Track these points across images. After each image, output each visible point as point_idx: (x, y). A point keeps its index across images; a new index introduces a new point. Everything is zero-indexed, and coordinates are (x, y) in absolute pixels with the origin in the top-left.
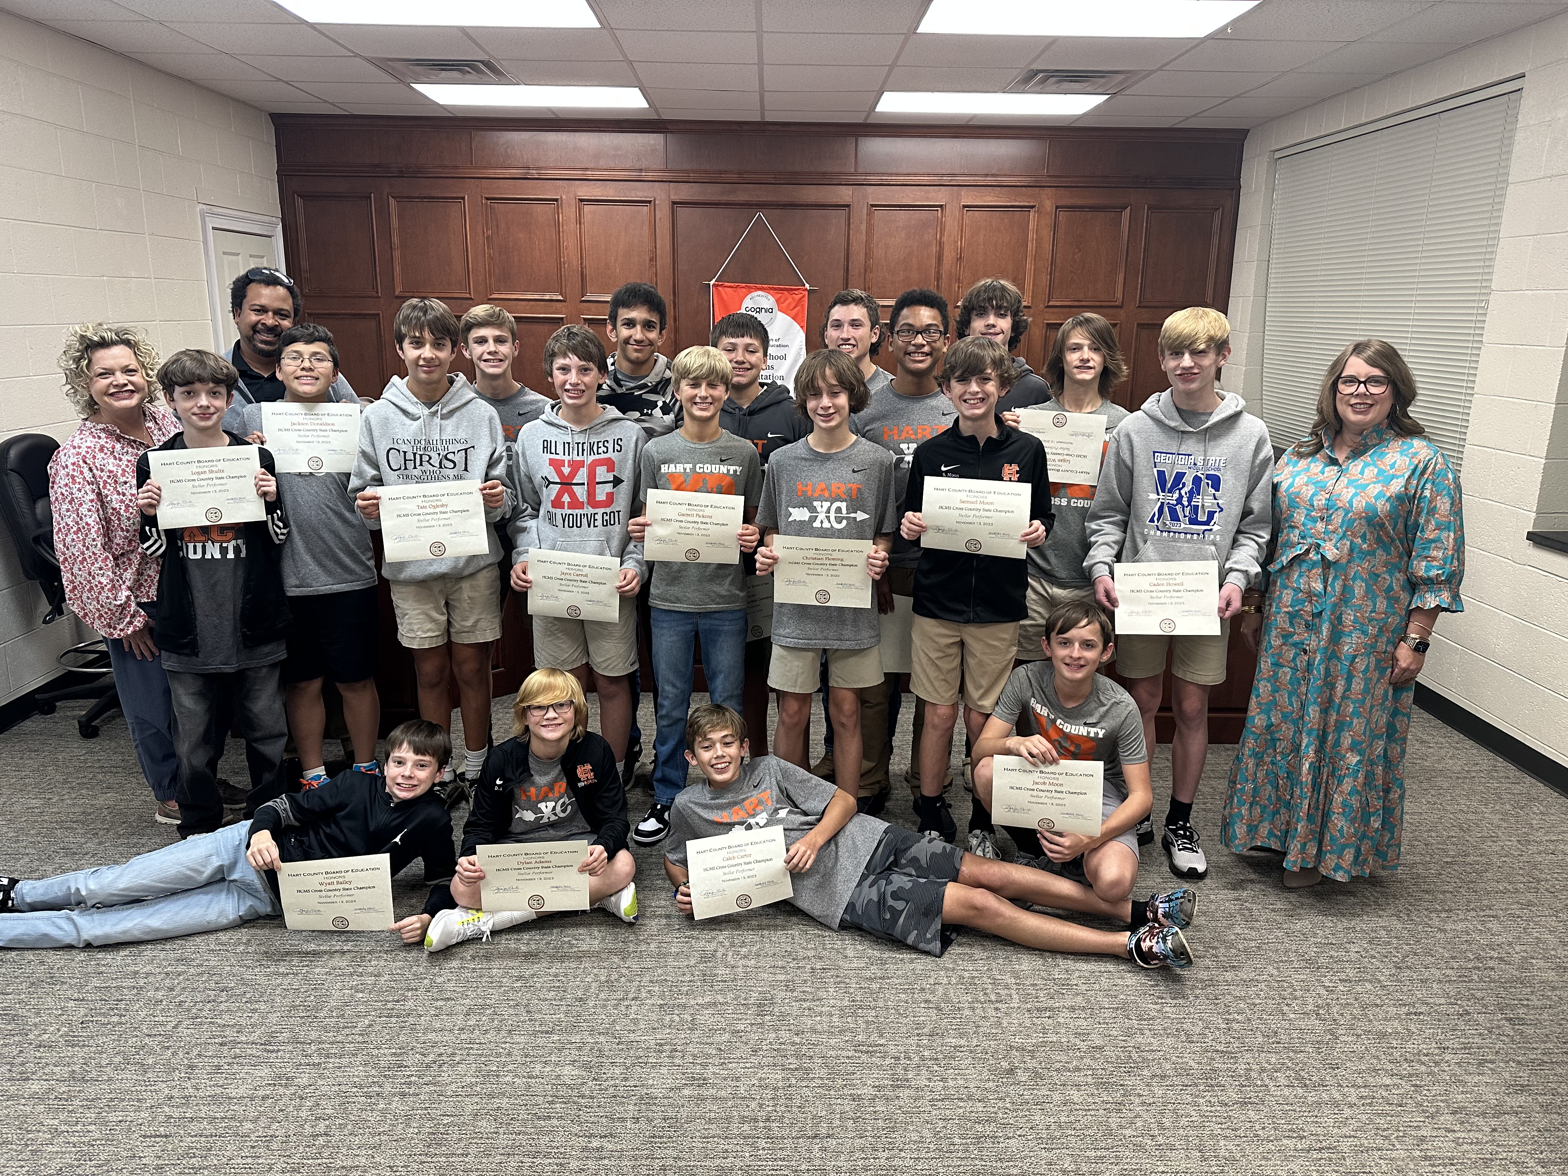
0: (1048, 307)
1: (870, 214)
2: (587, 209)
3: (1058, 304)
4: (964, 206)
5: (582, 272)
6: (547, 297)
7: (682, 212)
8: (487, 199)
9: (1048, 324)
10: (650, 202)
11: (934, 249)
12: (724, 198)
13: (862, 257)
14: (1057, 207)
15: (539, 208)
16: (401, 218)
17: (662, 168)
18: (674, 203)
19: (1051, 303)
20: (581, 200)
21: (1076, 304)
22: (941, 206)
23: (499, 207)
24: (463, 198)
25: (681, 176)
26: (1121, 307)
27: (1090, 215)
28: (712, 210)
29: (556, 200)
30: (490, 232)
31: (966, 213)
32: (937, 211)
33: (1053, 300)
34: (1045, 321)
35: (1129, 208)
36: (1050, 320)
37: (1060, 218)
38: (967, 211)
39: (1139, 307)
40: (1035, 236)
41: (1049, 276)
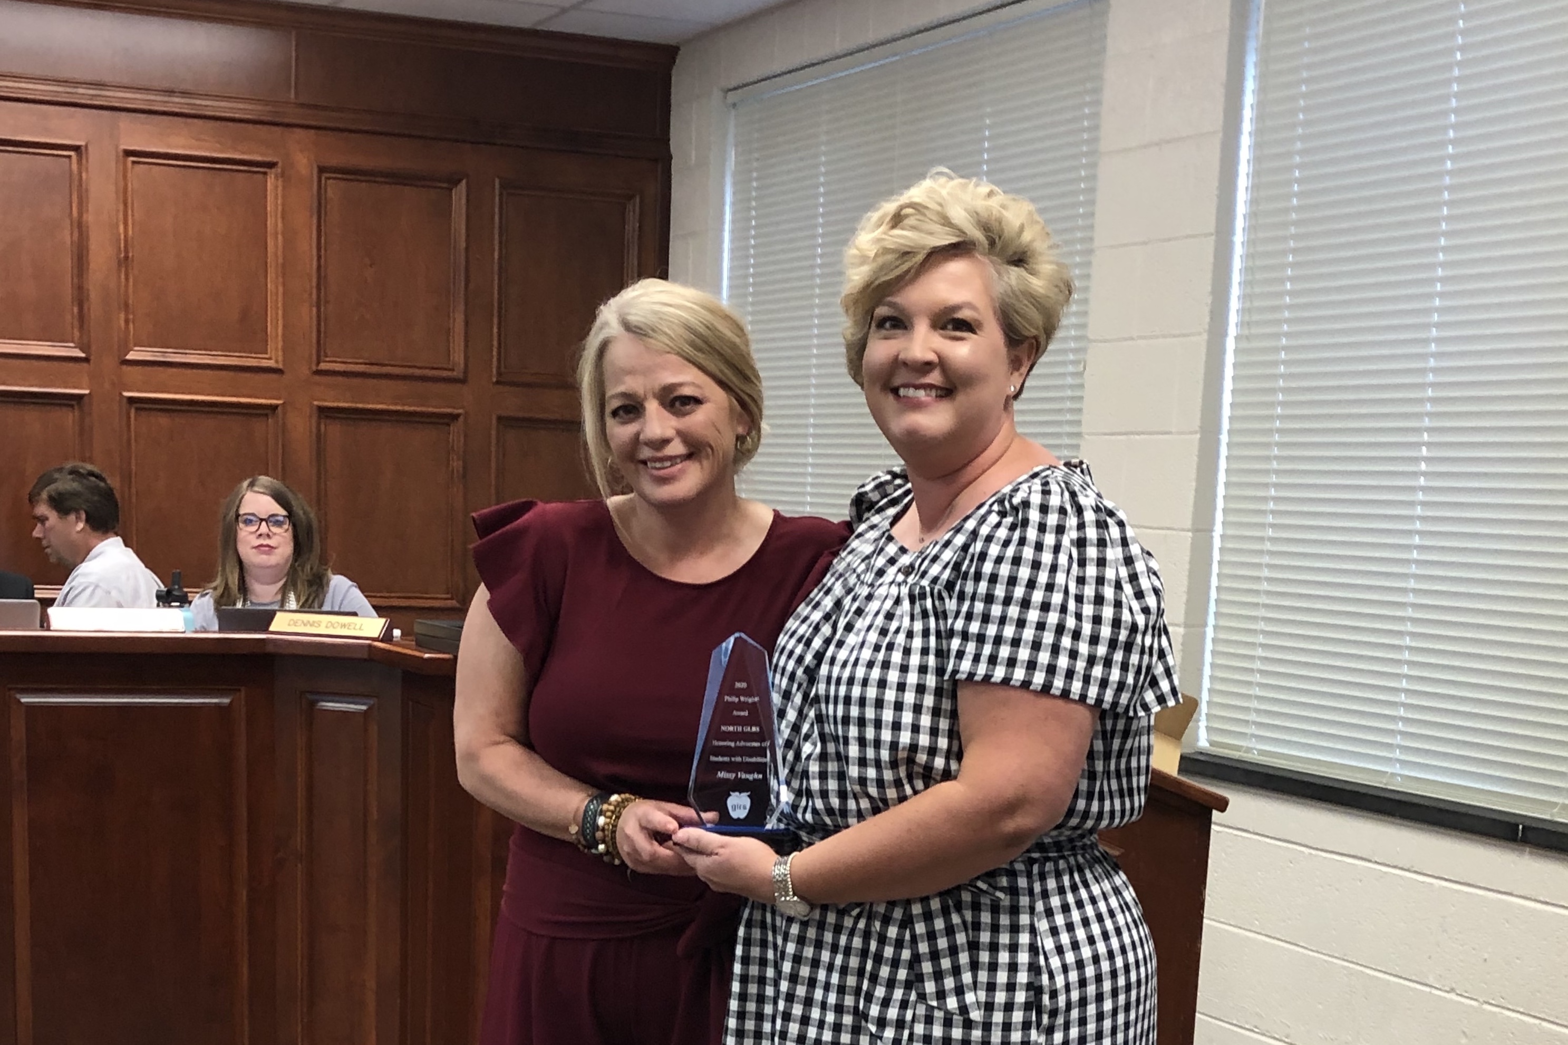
0: (318, 372)
3: (339, 367)
4: (128, 153)
9: (321, 409)
11: (67, 238)
14: (322, 170)
19: (323, 366)
21: (375, 369)
22: (77, 149)
26: (463, 381)
31: (132, 168)
32: (69, 157)
33: (328, 359)
34: (316, 403)
35: (464, 182)
36: (325, 400)
37: (330, 193)
38: (134, 162)
39: (498, 383)
40: (280, 225)
41: (314, 309)
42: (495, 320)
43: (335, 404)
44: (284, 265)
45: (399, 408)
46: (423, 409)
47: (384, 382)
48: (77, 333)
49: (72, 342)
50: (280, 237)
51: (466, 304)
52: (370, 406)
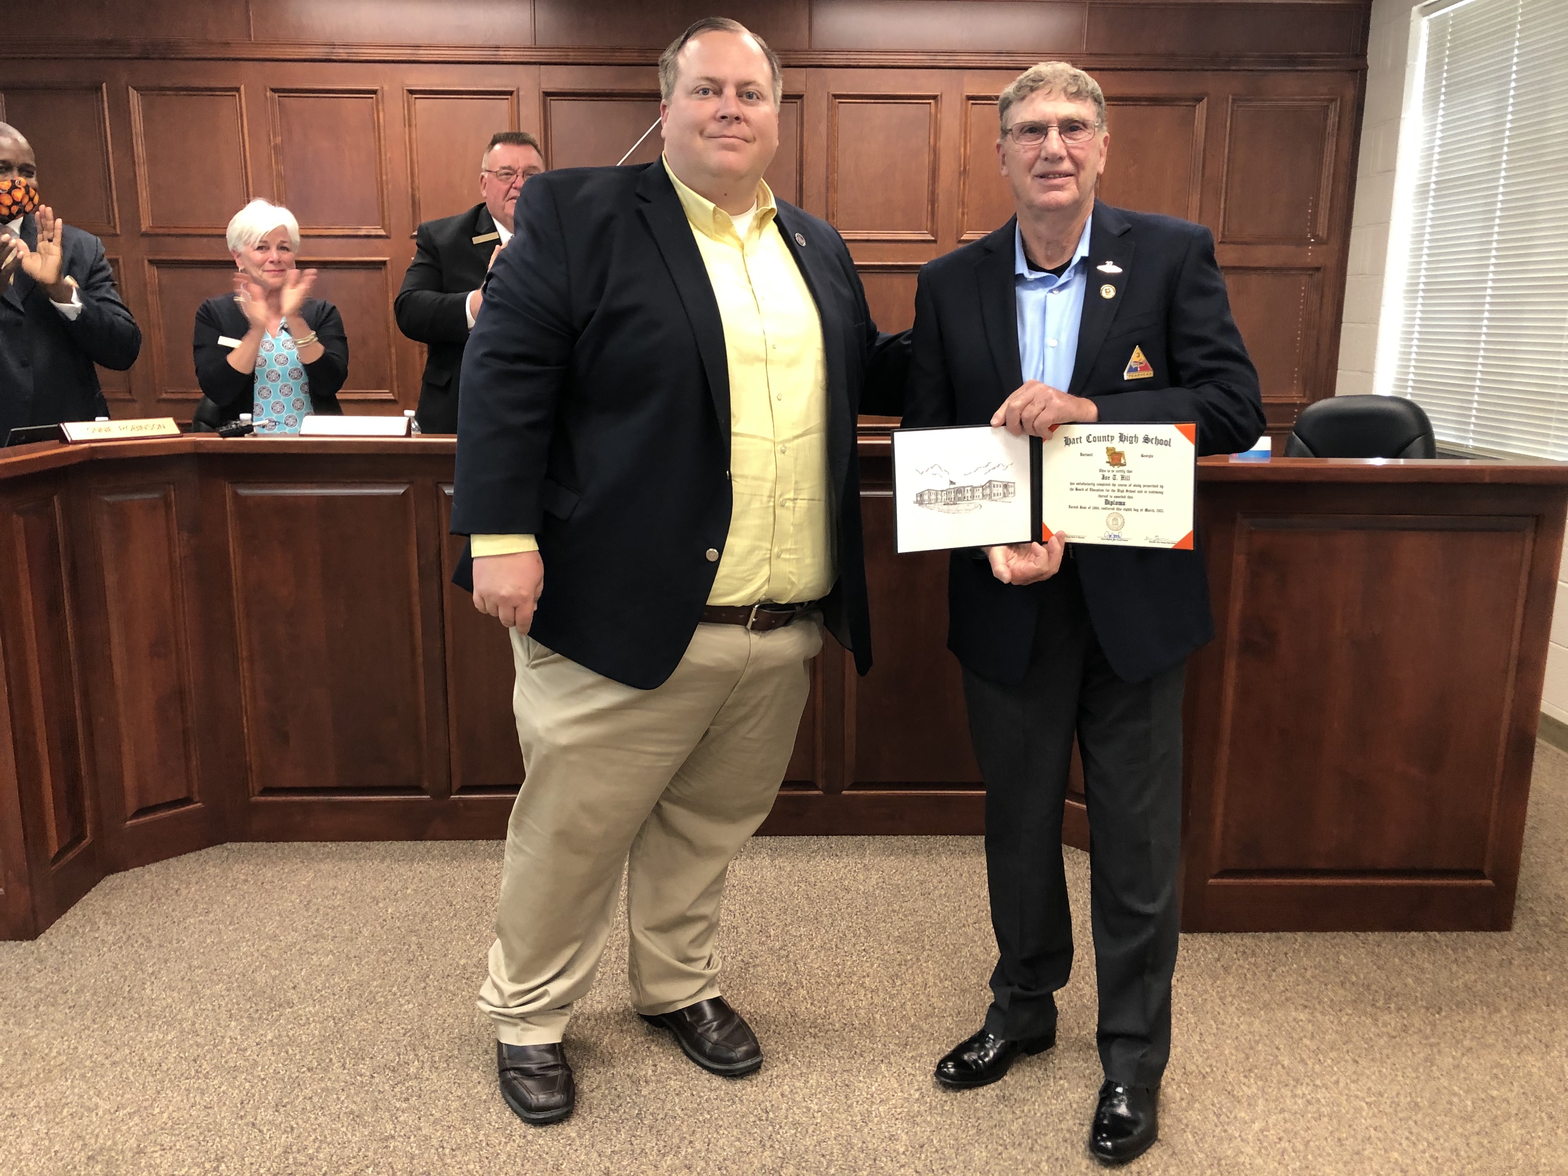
1: (831, 108)
2: (422, 104)
4: (969, 98)
5: (413, 196)
6: (363, 232)
7: (559, 107)
8: (274, 90)
10: (511, 93)
11: (926, 159)
12: (618, 87)
13: (822, 170)
15: (350, 104)
16: (147, 119)
17: (529, 43)
18: (547, 94)
20: (411, 92)
22: (935, 97)
23: (292, 103)
24: (238, 90)
25: (555, 55)
27: (1149, 111)
28: (602, 105)
29: (374, 92)
30: (279, 140)
31: (972, 108)
32: (930, 103)
35: (1206, 99)
38: (973, 104)
48: (929, 224)
49: (926, 230)
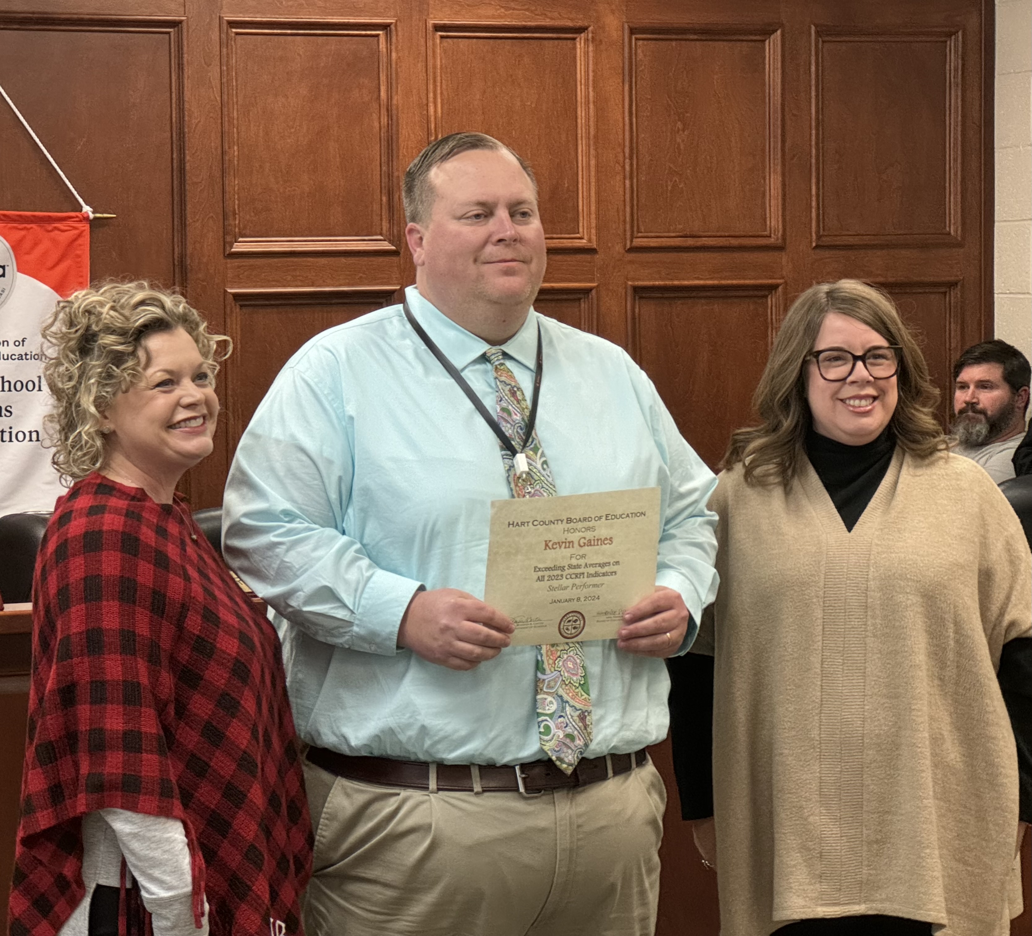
0: (633, 250)
1: (226, 44)
3: (653, 243)
4: (438, 28)
9: (636, 289)
14: (632, 31)
19: (638, 242)
21: (690, 242)
22: (385, 27)
26: (780, 248)
27: (698, 48)
31: (441, 43)
32: (377, 36)
33: (640, 234)
34: (630, 283)
35: (779, 32)
36: (639, 280)
37: (640, 55)
38: (442, 37)
39: (817, 247)
40: (591, 94)
41: (628, 182)
42: (814, 180)
43: (651, 283)
44: (596, 137)
45: (716, 282)
46: (742, 282)
47: (701, 255)
48: (385, 225)
49: (381, 234)
50: (591, 106)
51: (783, 165)
52: (686, 283)
